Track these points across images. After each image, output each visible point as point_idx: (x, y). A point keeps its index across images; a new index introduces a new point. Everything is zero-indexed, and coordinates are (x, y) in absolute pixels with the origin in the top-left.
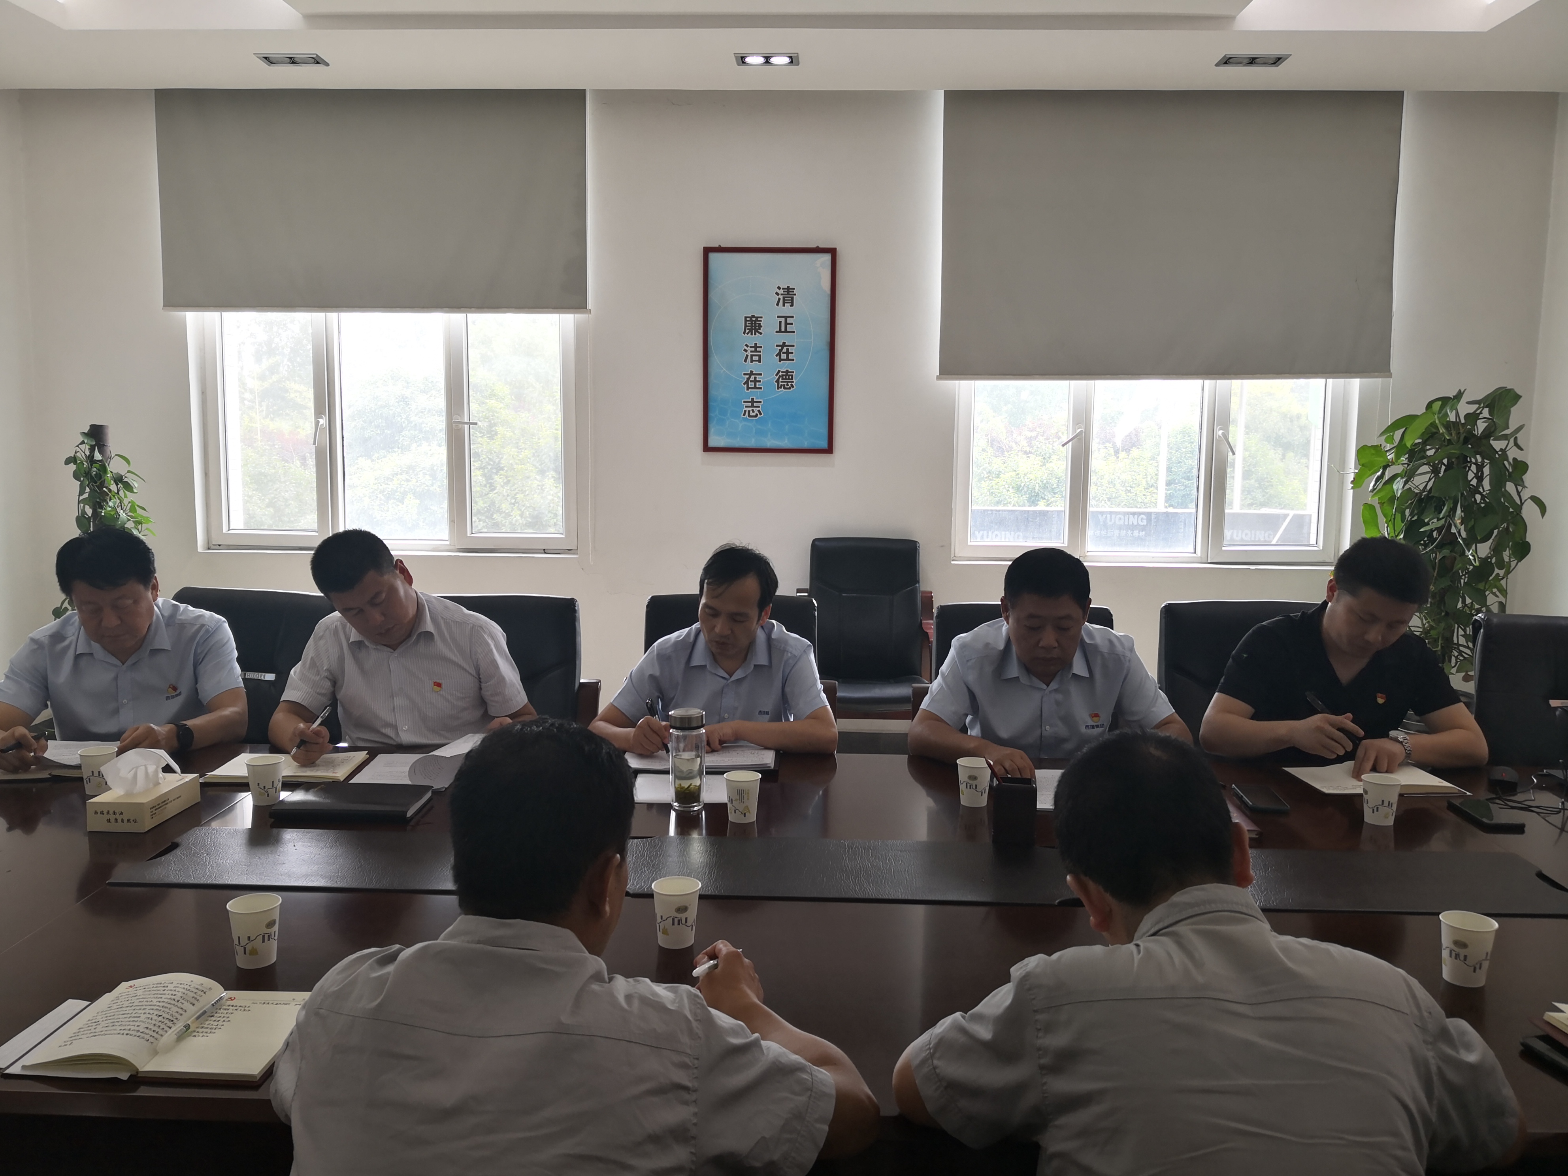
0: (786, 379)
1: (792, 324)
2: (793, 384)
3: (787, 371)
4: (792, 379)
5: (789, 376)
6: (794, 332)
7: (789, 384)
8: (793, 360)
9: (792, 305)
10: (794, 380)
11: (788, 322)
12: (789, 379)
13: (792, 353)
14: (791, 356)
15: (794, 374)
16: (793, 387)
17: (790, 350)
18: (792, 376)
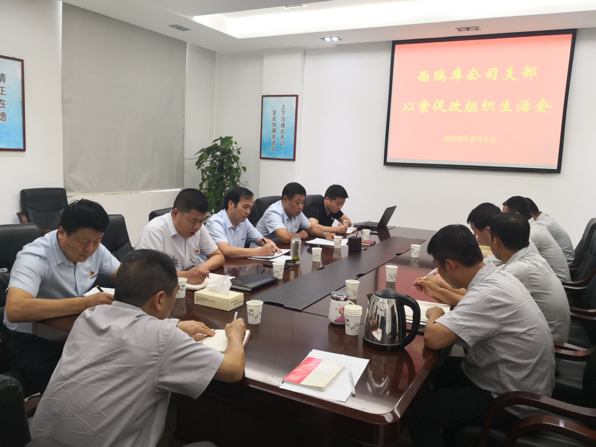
0: (3, 116)
1: (4, 91)
2: (6, 119)
3: (3, 113)
4: (6, 116)
5: (4, 115)
6: (5, 95)
7: (5, 118)
8: (6, 108)
9: (4, 82)
10: (6, 117)
11: (3, 90)
12: (4, 116)
13: (5, 104)
14: (5, 106)
15: (6, 114)
16: (6, 120)
17: (5, 103)
18: (6, 115)
